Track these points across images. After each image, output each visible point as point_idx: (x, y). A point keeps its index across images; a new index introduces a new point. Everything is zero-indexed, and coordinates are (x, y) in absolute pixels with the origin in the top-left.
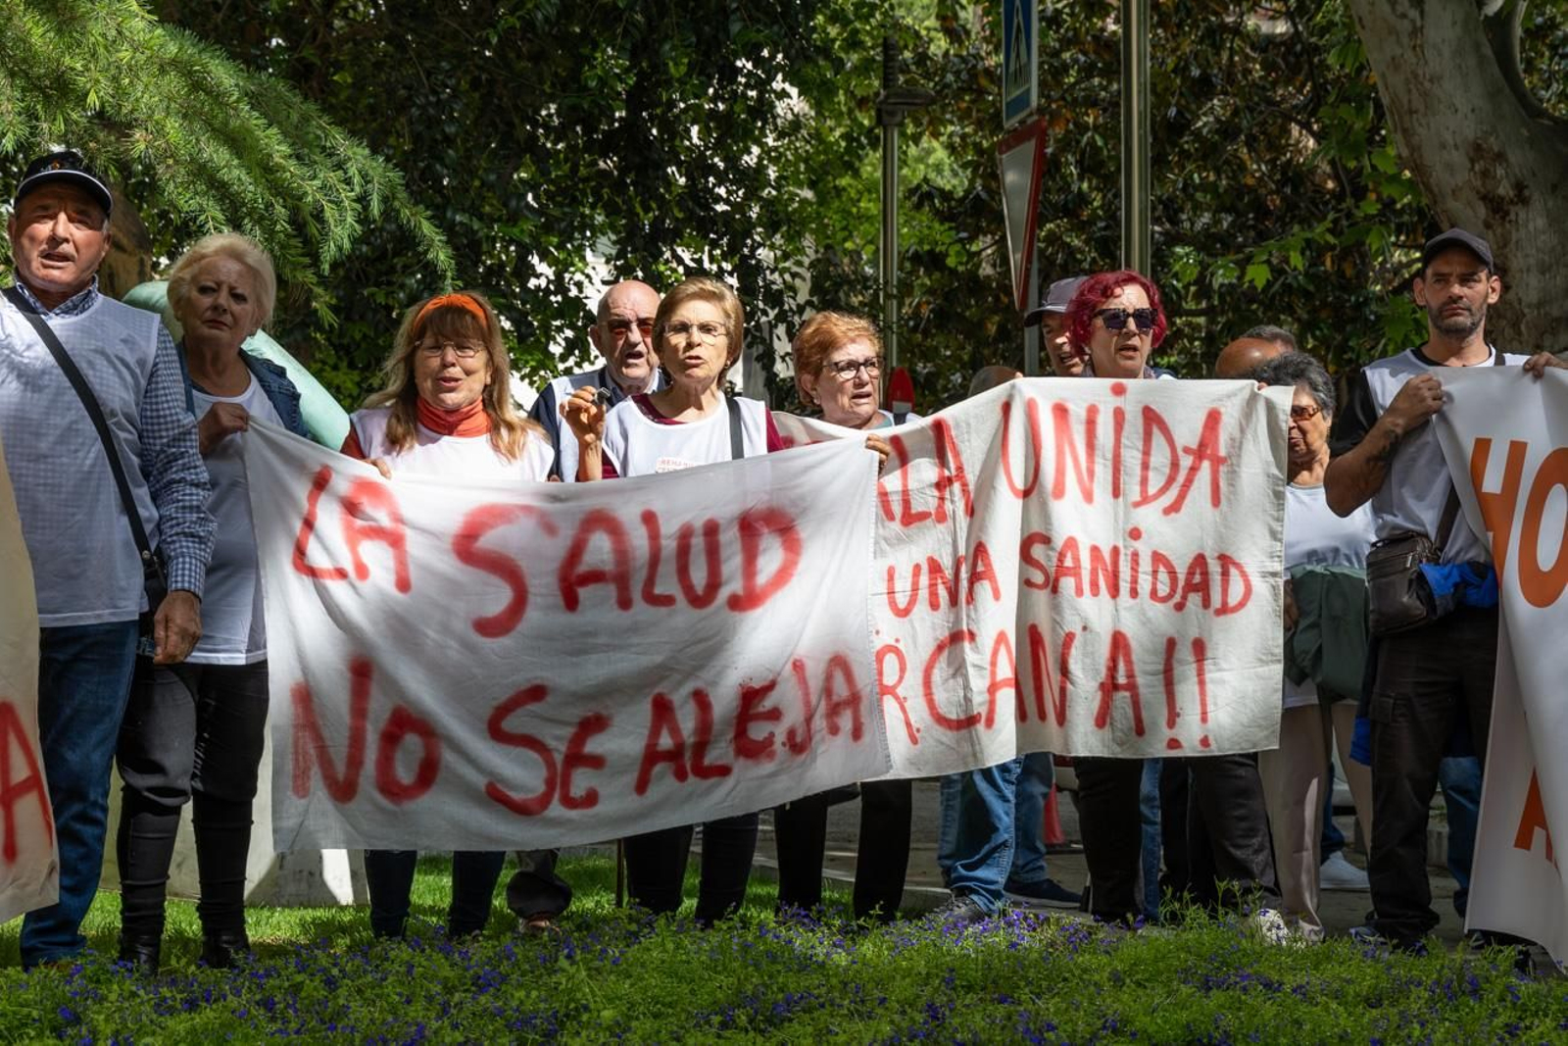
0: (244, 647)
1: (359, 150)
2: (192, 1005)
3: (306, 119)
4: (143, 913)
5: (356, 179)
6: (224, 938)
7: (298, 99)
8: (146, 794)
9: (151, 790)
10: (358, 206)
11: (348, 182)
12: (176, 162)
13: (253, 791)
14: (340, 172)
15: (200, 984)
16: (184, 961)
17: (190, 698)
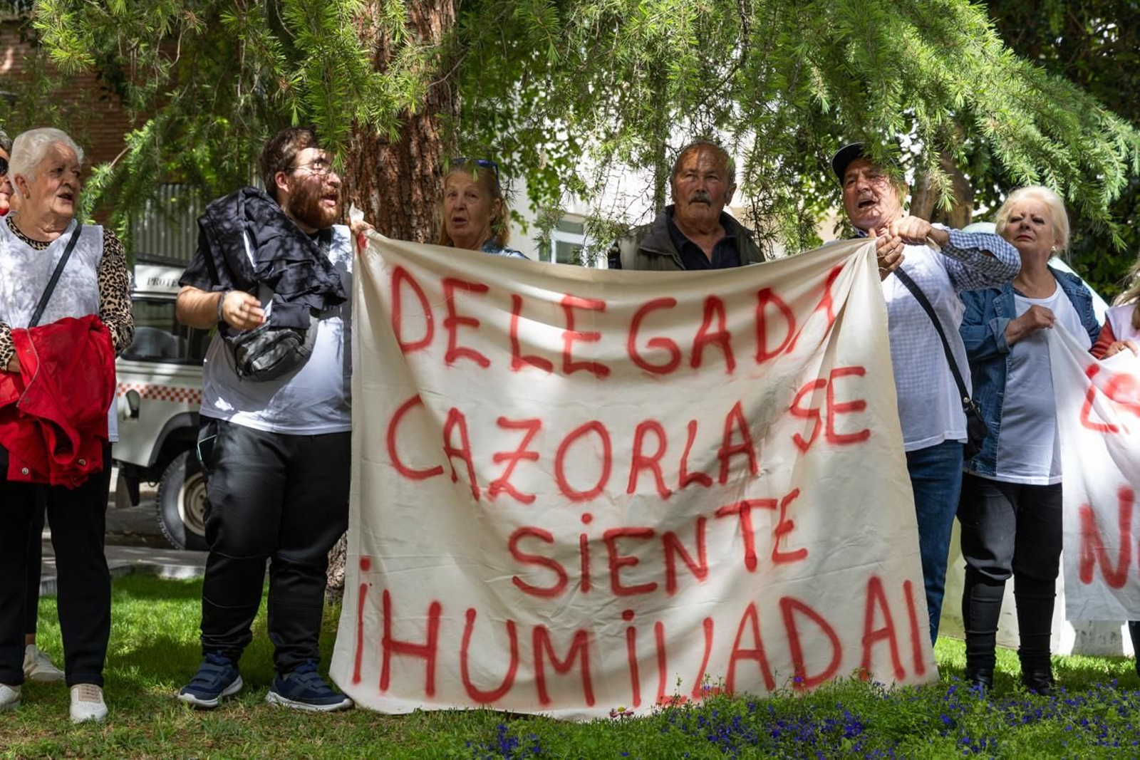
0: (1048, 473)
1: (1125, 127)
2: (1029, 720)
3: (1087, 107)
4: (981, 653)
5: (1123, 148)
6: (1037, 674)
7: (1082, 93)
8: (982, 571)
9: (984, 568)
10: (1125, 166)
11: (1117, 149)
12: (1015, 139)
13: (1056, 574)
14: (1112, 143)
15: (1033, 706)
16: (1023, 689)
17: (1011, 508)
